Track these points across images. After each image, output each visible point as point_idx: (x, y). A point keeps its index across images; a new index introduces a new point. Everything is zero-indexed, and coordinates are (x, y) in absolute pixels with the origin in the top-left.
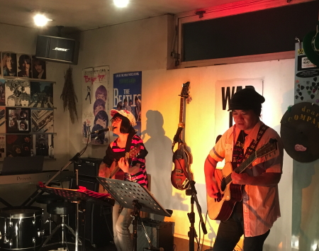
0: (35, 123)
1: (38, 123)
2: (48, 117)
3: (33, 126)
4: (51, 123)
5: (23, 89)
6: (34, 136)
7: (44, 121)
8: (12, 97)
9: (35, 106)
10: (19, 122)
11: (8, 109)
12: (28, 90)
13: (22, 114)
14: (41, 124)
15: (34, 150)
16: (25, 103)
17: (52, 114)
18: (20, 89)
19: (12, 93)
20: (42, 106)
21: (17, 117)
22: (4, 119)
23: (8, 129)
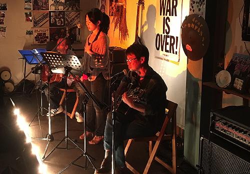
0: (67, 20)
1: (69, 20)
2: (77, 16)
3: (66, 22)
4: (78, 20)
6: (67, 29)
7: (73, 19)
8: (53, 5)
9: (68, 9)
13: (59, 15)
14: (71, 21)
16: (61, 8)
17: (79, 14)
20: (72, 9)
21: (56, 17)
22: (48, 19)
23: (51, 25)
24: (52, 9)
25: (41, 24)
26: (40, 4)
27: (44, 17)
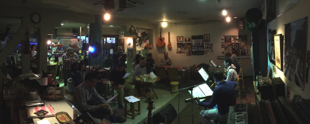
0: (240, 47)
1: (241, 47)
2: (245, 45)
3: (240, 48)
4: (246, 46)
5: (236, 38)
6: (240, 51)
7: (243, 46)
8: (233, 40)
9: (240, 42)
10: (235, 47)
11: (232, 43)
12: (238, 38)
13: (236, 45)
14: (242, 47)
15: (240, 54)
16: (237, 42)
17: (246, 44)
18: (235, 38)
19: (233, 39)
20: (243, 42)
21: (235, 45)
22: (231, 46)
23: (232, 49)
24: (233, 42)
25: (228, 49)
26: (227, 40)
27: (230, 45)
